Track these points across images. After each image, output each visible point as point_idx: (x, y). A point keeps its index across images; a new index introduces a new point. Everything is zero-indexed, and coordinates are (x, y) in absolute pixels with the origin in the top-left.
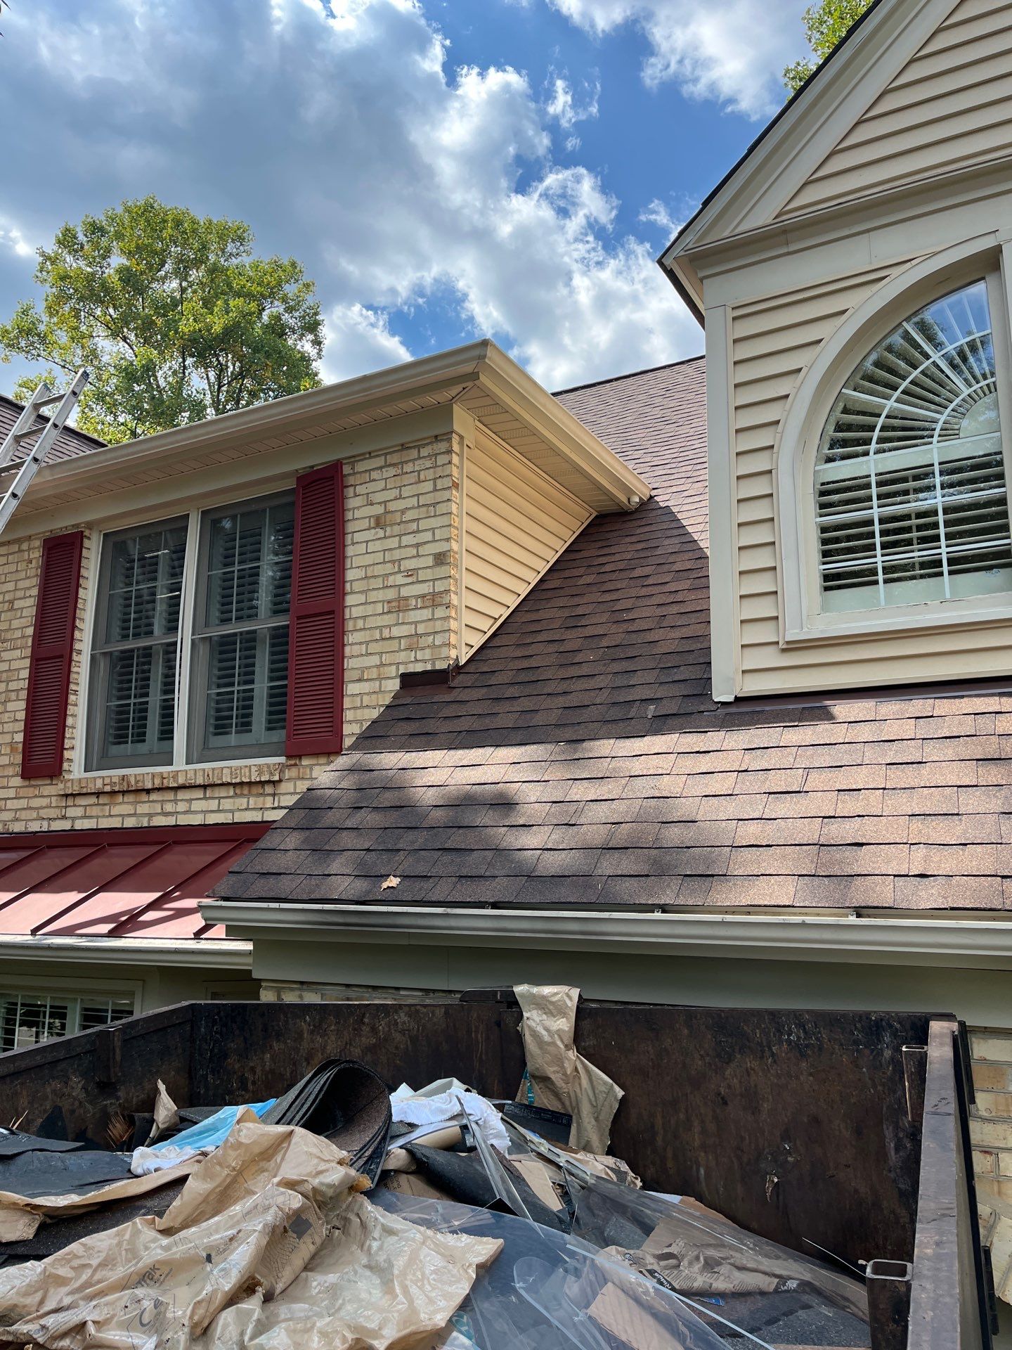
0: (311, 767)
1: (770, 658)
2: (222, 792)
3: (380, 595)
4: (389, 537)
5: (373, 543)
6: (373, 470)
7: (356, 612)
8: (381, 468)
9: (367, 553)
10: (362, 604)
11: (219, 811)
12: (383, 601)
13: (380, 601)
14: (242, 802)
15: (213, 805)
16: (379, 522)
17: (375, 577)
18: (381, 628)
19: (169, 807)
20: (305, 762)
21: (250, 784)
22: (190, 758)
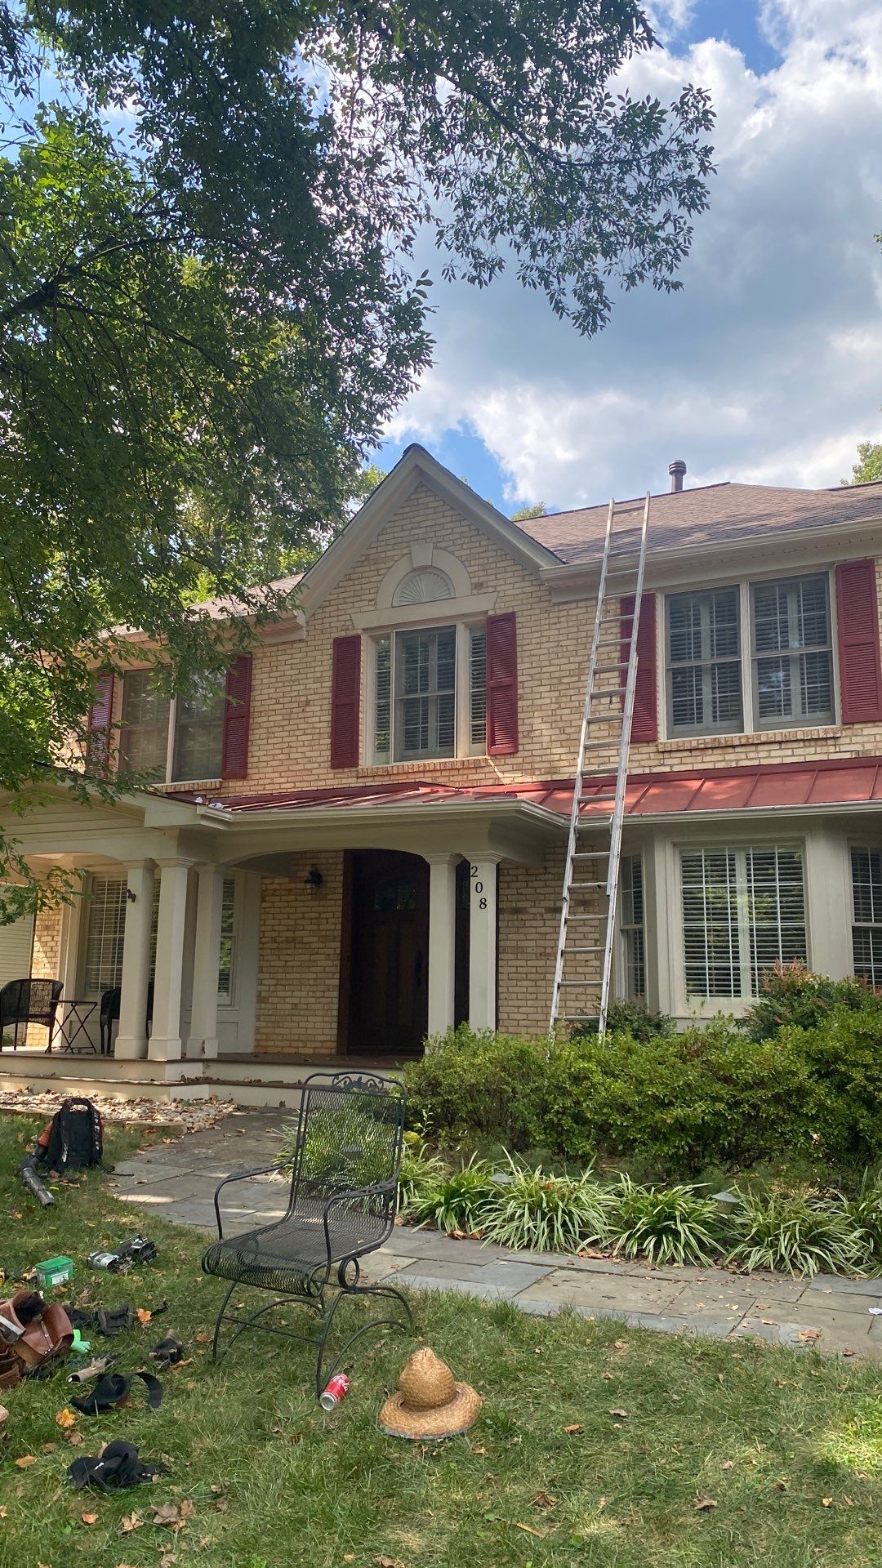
0: (862, 729)
2: (795, 745)
11: (793, 755)
14: (812, 750)
15: (789, 752)
19: (752, 755)
20: (856, 726)
21: (819, 739)
22: (758, 727)
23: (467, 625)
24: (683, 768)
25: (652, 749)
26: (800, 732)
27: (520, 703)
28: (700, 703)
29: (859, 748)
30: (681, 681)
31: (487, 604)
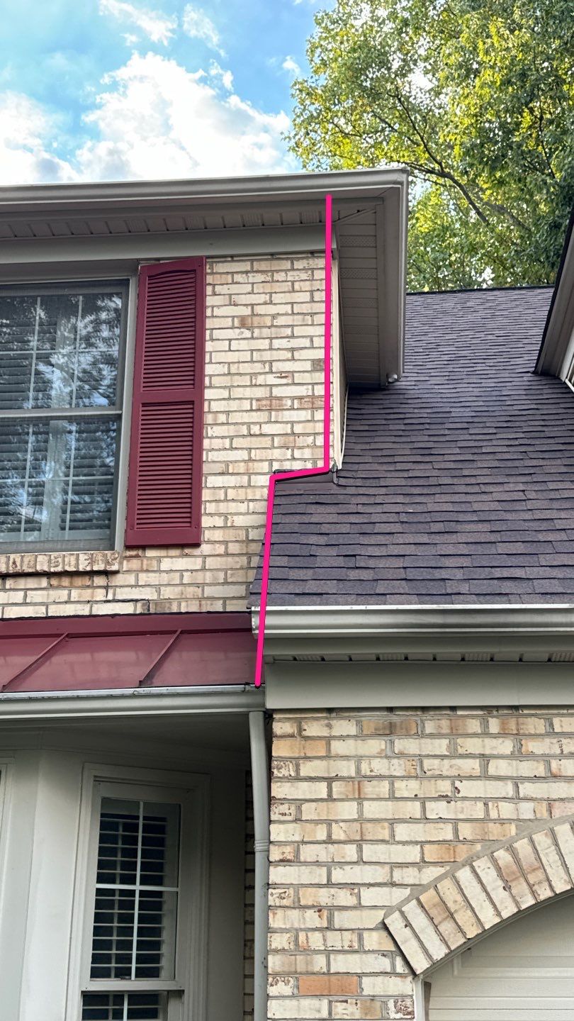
3: (248, 392)
4: (257, 338)
5: (237, 341)
6: (237, 273)
7: (215, 406)
8: (247, 272)
9: (230, 350)
10: (224, 399)
12: (252, 399)
13: (246, 399)
15: (18, 597)
16: (244, 323)
17: (241, 374)
18: (249, 424)
20: (150, 553)
21: (77, 574)
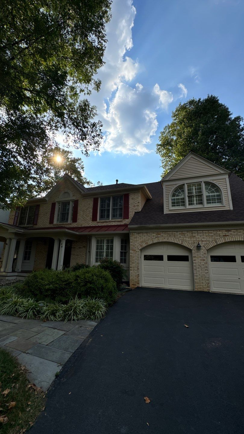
1: (168, 211)
7: (130, 207)
8: (132, 194)
9: (131, 201)
14: (118, 223)
15: (115, 223)
17: (132, 204)
18: (133, 208)
19: (109, 223)
21: (120, 221)
22: (112, 219)
23: (72, 201)
24: (100, 225)
25: (96, 222)
26: (117, 220)
27: (78, 214)
28: (104, 215)
29: (125, 223)
30: (102, 211)
31: (75, 198)
